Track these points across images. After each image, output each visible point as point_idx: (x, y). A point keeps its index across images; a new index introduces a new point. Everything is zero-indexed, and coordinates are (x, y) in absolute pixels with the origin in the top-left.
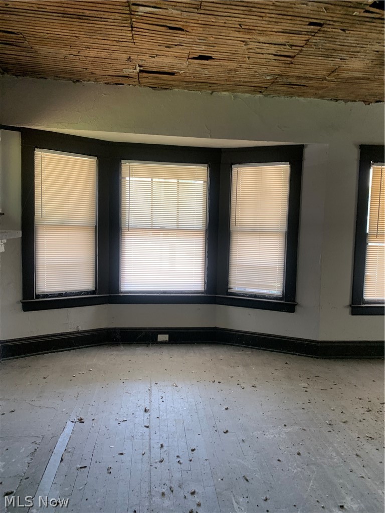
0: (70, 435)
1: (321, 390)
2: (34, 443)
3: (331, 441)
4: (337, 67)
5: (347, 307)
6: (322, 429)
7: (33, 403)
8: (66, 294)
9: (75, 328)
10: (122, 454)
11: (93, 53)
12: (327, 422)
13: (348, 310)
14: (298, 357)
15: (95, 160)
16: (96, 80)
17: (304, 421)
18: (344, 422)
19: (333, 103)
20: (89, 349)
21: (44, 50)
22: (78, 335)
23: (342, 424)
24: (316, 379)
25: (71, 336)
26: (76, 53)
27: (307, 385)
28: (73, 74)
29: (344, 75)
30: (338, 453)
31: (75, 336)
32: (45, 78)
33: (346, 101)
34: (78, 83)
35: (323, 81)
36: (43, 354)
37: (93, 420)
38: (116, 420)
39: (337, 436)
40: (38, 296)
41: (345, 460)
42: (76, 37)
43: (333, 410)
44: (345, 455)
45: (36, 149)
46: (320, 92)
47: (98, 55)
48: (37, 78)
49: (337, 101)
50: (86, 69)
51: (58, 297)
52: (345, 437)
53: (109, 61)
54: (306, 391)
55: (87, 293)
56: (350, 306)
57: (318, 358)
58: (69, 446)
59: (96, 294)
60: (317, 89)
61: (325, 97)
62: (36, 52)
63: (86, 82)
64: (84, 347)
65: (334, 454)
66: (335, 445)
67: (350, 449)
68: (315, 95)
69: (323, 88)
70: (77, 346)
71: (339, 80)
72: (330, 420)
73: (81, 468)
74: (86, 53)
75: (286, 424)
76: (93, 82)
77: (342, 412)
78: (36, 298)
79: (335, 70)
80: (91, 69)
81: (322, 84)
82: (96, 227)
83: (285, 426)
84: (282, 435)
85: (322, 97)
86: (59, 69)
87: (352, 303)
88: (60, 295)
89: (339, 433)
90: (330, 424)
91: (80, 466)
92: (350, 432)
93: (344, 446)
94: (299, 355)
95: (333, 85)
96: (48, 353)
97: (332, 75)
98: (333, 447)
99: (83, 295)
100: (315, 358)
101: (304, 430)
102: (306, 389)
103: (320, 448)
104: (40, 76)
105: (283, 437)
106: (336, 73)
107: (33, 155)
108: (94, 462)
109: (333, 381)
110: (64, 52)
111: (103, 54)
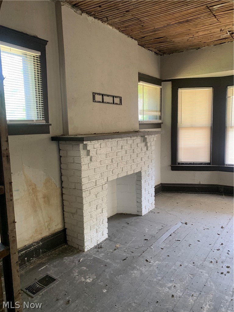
0: (179, 227)
2: (162, 226)
7: (168, 212)
8: (194, 164)
9: (199, 182)
10: (199, 241)
11: (201, 34)
15: (212, 89)
16: (208, 45)
20: (205, 194)
21: (177, 40)
22: (200, 186)
25: (196, 186)
26: (192, 36)
28: (195, 46)
31: (198, 186)
32: (182, 52)
34: (199, 49)
36: (181, 193)
37: (192, 225)
38: (204, 227)
40: (179, 164)
42: (189, 30)
45: (179, 89)
47: (204, 33)
48: (179, 52)
50: (200, 42)
51: (189, 165)
53: (211, 34)
55: (205, 164)
58: (176, 231)
59: (210, 165)
62: (174, 42)
63: (203, 48)
64: (203, 193)
70: (199, 192)
73: (178, 240)
74: (197, 35)
76: (207, 47)
78: (178, 165)
80: (204, 41)
82: (211, 127)
86: (187, 45)
88: (190, 164)
91: (177, 239)
96: (183, 193)
99: (203, 165)
104: (180, 51)
107: (177, 92)
108: (184, 240)
110: (186, 38)
111: (206, 32)
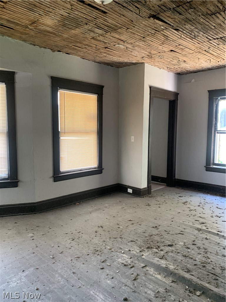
1: (43, 235)
3: (56, 269)
4: (36, 20)
5: (50, 178)
6: (49, 263)
12: (51, 257)
13: (52, 179)
14: (23, 216)
17: (36, 262)
18: (61, 253)
19: (32, 46)
23: (60, 254)
24: (37, 228)
27: (32, 234)
29: (40, 27)
30: (62, 277)
33: (41, 47)
35: (26, 28)
39: (59, 264)
41: (68, 280)
43: (53, 247)
44: (67, 276)
46: (24, 36)
49: (35, 45)
52: (64, 263)
54: (33, 239)
56: (53, 176)
57: (36, 214)
60: (21, 33)
61: (26, 41)
65: (60, 279)
66: (59, 271)
67: (68, 270)
68: (20, 38)
69: (26, 34)
71: (37, 30)
72: (52, 255)
75: (24, 270)
77: (58, 247)
79: (35, 22)
81: (25, 30)
83: (23, 271)
84: (23, 279)
85: (25, 41)
87: (54, 175)
89: (59, 262)
90: (53, 258)
92: (66, 258)
93: (64, 270)
94: (23, 215)
95: (32, 33)
97: (33, 25)
98: (58, 274)
100: (34, 214)
101: (37, 269)
102: (33, 238)
103: (50, 278)
105: (24, 280)
106: (36, 25)
109: (48, 227)
